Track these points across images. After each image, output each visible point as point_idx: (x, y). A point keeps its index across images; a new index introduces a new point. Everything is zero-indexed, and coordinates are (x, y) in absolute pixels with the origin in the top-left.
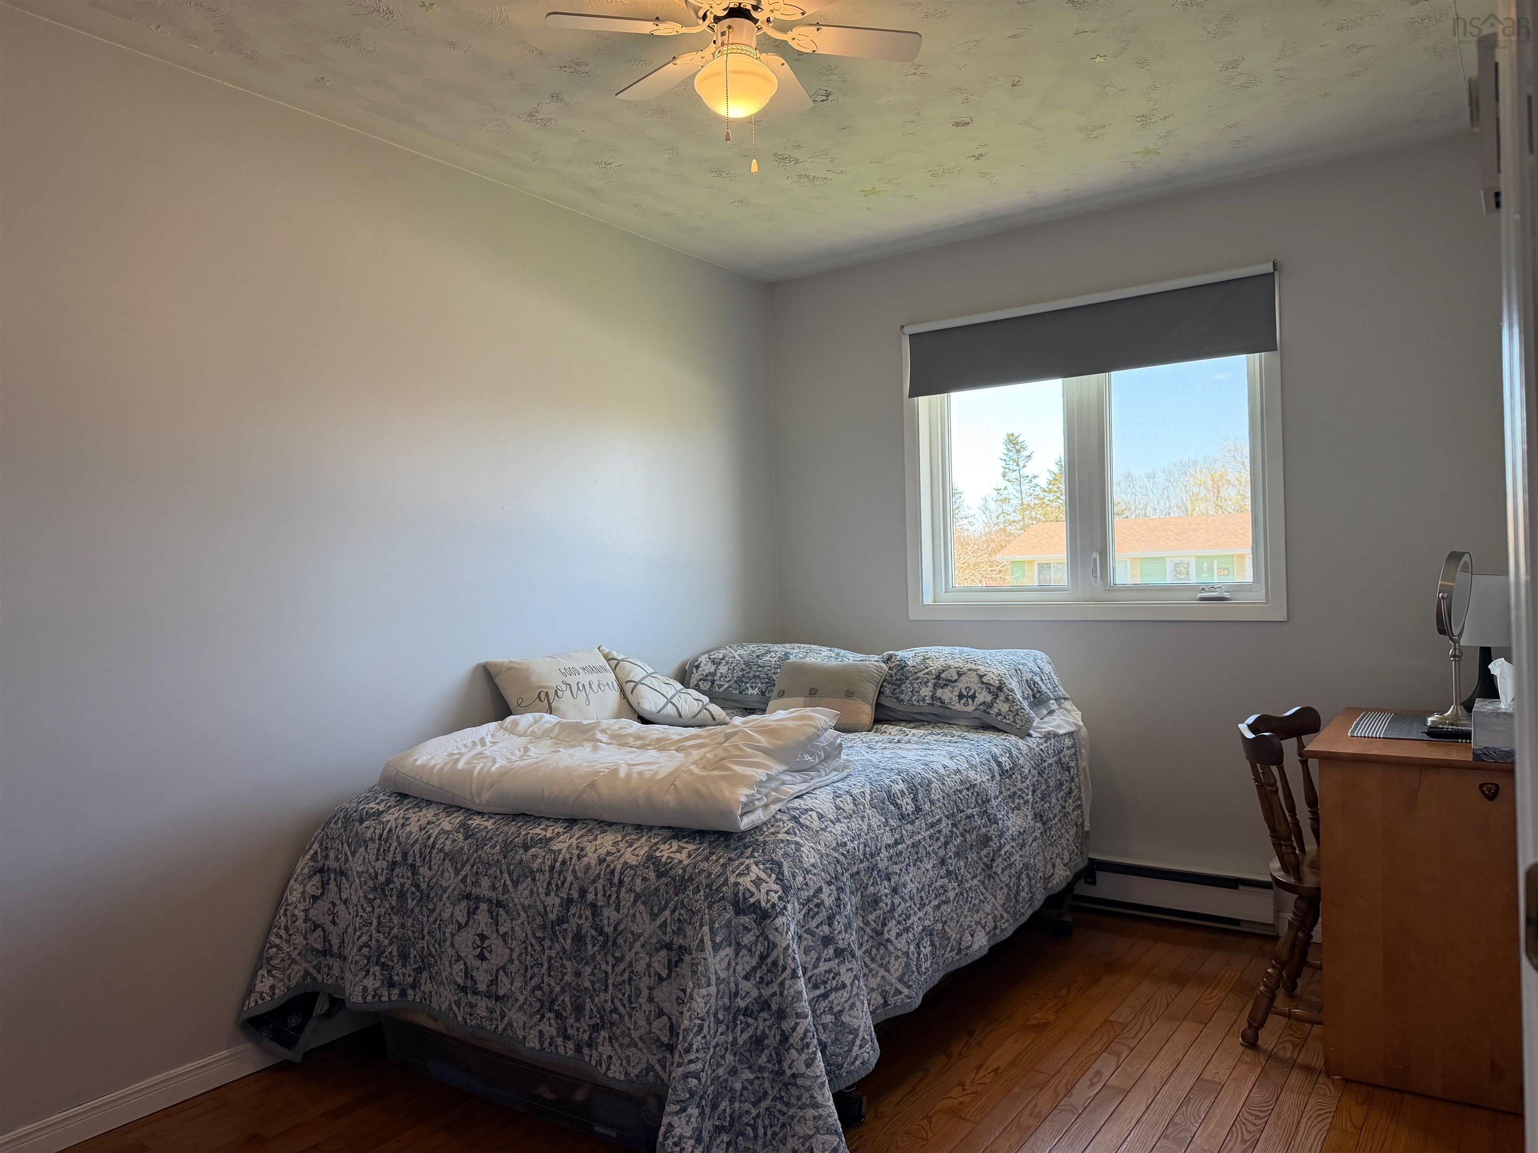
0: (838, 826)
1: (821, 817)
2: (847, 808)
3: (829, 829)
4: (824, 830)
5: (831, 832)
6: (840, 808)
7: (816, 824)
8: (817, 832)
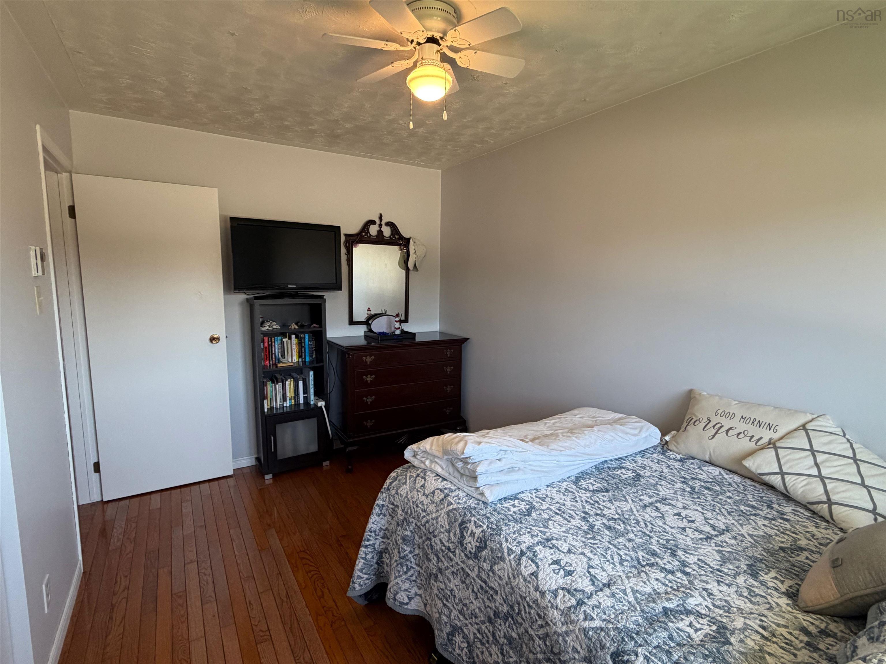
0: (424, 498)
1: (423, 486)
2: (436, 497)
3: (419, 493)
4: (418, 491)
5: (418, 495)
6: (434, 494)
7: (418, 485)
8: (415, 488)
